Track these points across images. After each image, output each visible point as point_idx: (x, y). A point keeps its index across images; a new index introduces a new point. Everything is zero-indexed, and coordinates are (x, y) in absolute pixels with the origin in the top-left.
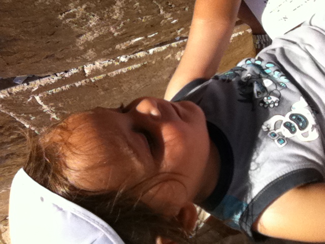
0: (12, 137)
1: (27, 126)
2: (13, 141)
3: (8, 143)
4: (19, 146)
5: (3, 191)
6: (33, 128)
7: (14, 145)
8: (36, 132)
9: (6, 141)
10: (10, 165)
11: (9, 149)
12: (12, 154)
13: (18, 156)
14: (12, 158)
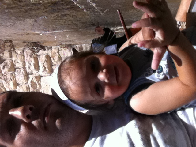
0: (67, 7)
1: (75, 3)
2: (68, 9)
3: (66, 9)
4: (70, 12)
5: (61, 31)
6: (78, 5)
7: (68, 11)
8: (80, 7)
9: (64, 8)
10: (66, 20)
11: (66, 12)
12: (67, 14)
13: (70, 16)
14: (67, 16)
